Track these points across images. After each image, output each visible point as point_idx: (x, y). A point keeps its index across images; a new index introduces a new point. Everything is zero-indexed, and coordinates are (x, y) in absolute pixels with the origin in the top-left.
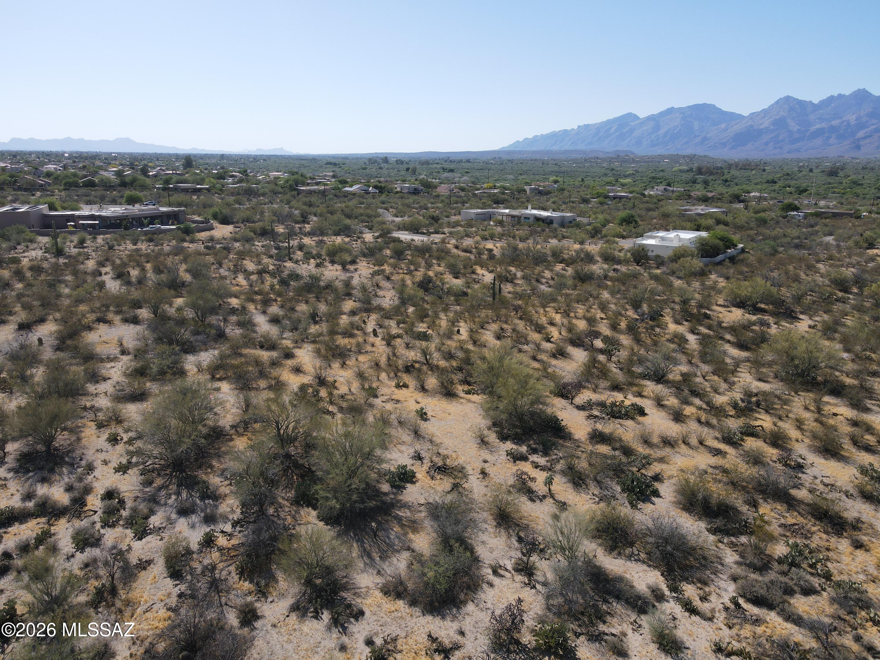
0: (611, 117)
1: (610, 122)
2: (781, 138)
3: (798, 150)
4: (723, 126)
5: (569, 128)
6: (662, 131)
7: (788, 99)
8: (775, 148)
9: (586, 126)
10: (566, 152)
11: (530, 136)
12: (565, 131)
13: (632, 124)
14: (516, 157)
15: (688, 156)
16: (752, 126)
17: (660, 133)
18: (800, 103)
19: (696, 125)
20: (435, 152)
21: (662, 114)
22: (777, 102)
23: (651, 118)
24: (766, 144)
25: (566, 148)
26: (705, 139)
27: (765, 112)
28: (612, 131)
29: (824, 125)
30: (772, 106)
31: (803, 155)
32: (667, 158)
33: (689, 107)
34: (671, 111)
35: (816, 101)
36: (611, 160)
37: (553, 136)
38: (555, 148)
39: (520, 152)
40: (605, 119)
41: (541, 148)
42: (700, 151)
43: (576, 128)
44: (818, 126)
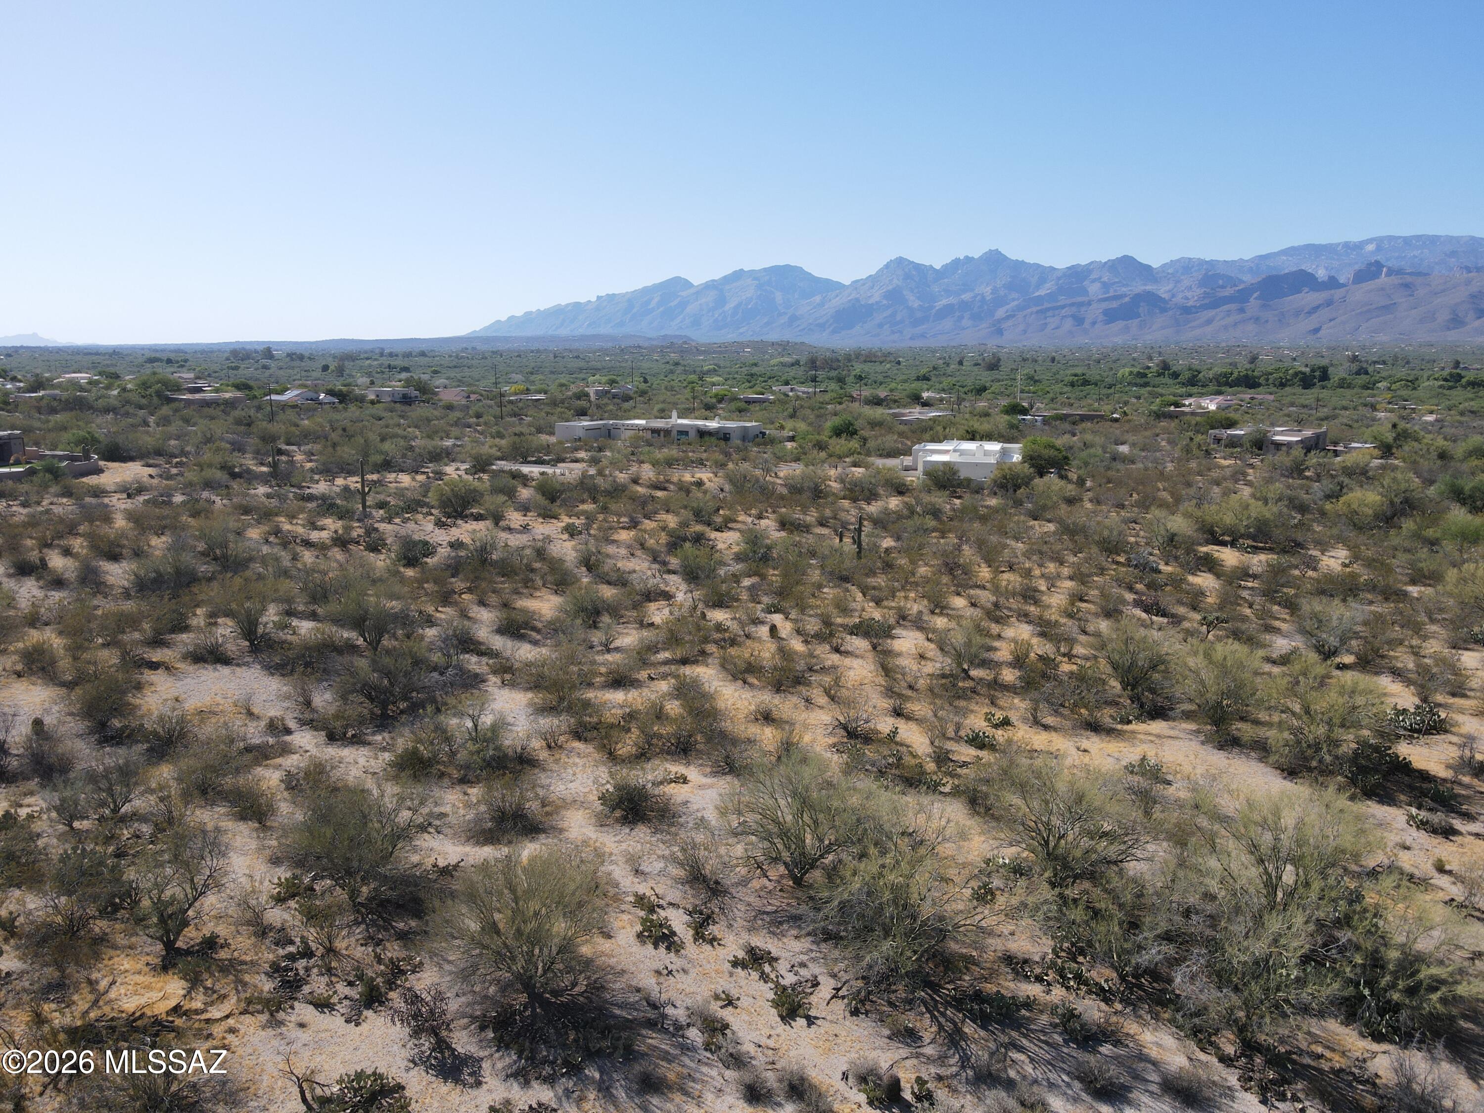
0: (649, 283)
1: (646, 291)
2: (898, 318)
3: (923, 336)
4: (818, 299)
5: (583, 300)
6: (730, 306)
7: (900, 261)
8: (893, 332)
9: (611, 297)
10: (583, 338)
11: (519, 313)
12: (577, 304)
13: (684, 294)
14: (501, 346)
15: (777, 344)
16: (857, 300)
17: (727, 308)
18: (918, 267)
19: (779, 297)
20: (353, 341)
21: (726, 279)
22: (887, 266)
23: (711, 286)
24: (880, 326)
25: (581, 331)
26: (793, 319)
27: (873, 280)
28: (653, 304)
29: (952, 300)
30: (881, 270)
31: (933, 343)
32: (748, 346)
33: (765, 269)
34: (738, 275)
35: (938, 266)
36: (662, 351)
37: (558, 312)
38: (564, 332)
39: (506, 339)
40: (639, 286)
41: (540, 332)
42: (789, 336)
43: (594, 299)
44: (944, 302)
